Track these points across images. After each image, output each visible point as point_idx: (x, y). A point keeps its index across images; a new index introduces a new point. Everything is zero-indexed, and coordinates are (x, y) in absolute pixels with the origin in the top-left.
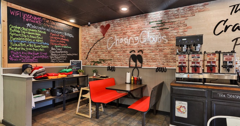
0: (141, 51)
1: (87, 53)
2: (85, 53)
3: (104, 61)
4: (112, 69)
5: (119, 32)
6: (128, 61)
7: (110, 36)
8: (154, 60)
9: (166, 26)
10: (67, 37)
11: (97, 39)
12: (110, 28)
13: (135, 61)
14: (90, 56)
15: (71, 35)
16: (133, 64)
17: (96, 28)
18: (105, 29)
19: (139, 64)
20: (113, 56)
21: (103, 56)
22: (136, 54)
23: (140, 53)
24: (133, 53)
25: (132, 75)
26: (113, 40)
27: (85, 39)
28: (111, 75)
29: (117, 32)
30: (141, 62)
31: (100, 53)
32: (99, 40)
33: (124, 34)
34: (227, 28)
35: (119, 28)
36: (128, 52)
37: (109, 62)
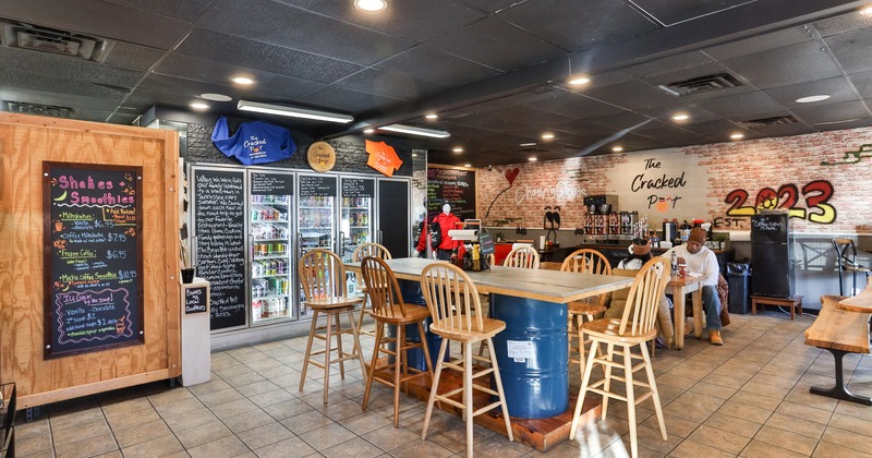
0: (558, 207)
1: (487, 209)
2: (484, 209)
3: (512, 220)
4: (522, 231)
6: (543, 220)
7: (519, 185)
8: (573, 220)
9: (586, 177)
10: (461, 187)
11: (502, 189)
12: (519, 174)
13: (551, 221)
14: (492, 213)
15: (464, 184)
16: (549, 224)
17: (500, 172)
18: (511, 177)
19: (556, 224)
20: (523, 213)
21: (510, 214)
22: (553, 211)
23: (557, 210)
24: (548, 210)
25: (547, 239)
26: (524, 192)
27: (484, 187)
29: (528, 181)
30: (558, 222)
31: (506, 209)
32: (504, 191)
33: (538, 184)
34: (643, 184)
35: (530, 176)
36: (543, 208)
37: (519, 221)
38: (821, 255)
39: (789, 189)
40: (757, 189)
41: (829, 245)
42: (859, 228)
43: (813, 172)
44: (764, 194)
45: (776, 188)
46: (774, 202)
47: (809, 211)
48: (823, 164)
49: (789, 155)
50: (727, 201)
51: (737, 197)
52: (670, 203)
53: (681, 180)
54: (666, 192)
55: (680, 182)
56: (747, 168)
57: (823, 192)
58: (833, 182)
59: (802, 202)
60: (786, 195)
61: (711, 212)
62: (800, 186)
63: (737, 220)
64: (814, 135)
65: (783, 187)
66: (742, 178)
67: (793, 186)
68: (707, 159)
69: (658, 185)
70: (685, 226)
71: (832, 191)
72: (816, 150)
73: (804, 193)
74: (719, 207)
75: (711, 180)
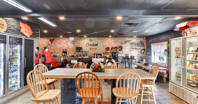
0: (67, 50)
1: (43, 50)
3: (52, 53)
4: (56, 56)
5: (58, 43)
6: (62, 53)
7: (54, 43)
8: (71, 53)
9: (74, 43)
11: (48, 44)
12: (54, 40)
13: (65, 54)
16: (64, 54)
17: (48, 39)
18: (52, 41)
19: (66, 54)
20: (56, 51)
21: (51, 51)
22: (65, 51)
23: (66, 51)
24: (63, 50)
25: (63, 58)
26: (56, 45)
28: (55, 58)
29: (57, 42)
30: (66, 53)
33: (60, 43)
34: (89, 45)
35: (58, 41)
36: (62, 50)
37: (54, 53)
38: (121, 60)
39: (116, 47)
40: (111, 47)
41: (122, 58)
42: (126, 55)
43: (120, 45)
44: (112, 48)
45: (114, 47)
46: (114, 50)
47: (119, 52)
48: (121, 43)
49: (116, 41)
50: (106, 49)
51: (107, 49)
52: (95, 49)
53: (97, 44)
54: (94, 47)
55: (97, 45)
56: (109, 43)
57: (121, 48)
58: (123, 47)
59: (118, 50)
60: (116, 49)
61: (103, 52)
62: (118, 47)
63: (107, 53)
64: (120, 38)
65: (115, 47)
66: (108, 45)
67: (117, 47)
68: (102, 41)
69: (92, 45)
70: (98, 55)
71: (122, 48)
72: (120, 41)
73: (118, 48)
74: (104, 50)
75: (103, 45)
